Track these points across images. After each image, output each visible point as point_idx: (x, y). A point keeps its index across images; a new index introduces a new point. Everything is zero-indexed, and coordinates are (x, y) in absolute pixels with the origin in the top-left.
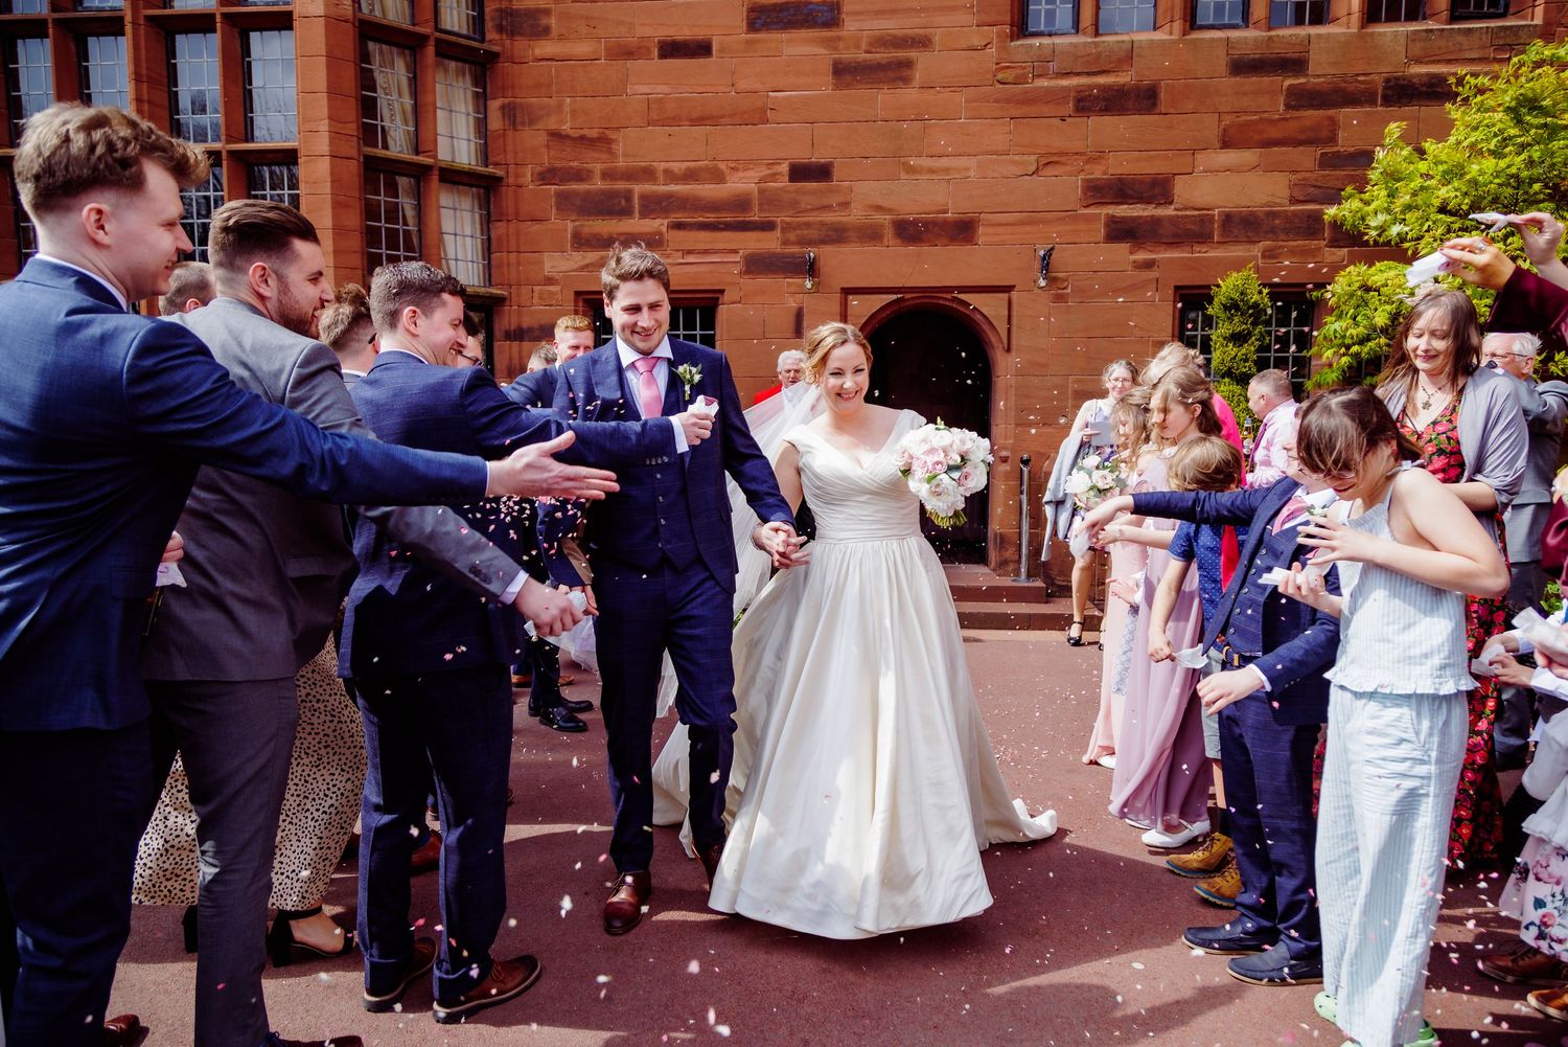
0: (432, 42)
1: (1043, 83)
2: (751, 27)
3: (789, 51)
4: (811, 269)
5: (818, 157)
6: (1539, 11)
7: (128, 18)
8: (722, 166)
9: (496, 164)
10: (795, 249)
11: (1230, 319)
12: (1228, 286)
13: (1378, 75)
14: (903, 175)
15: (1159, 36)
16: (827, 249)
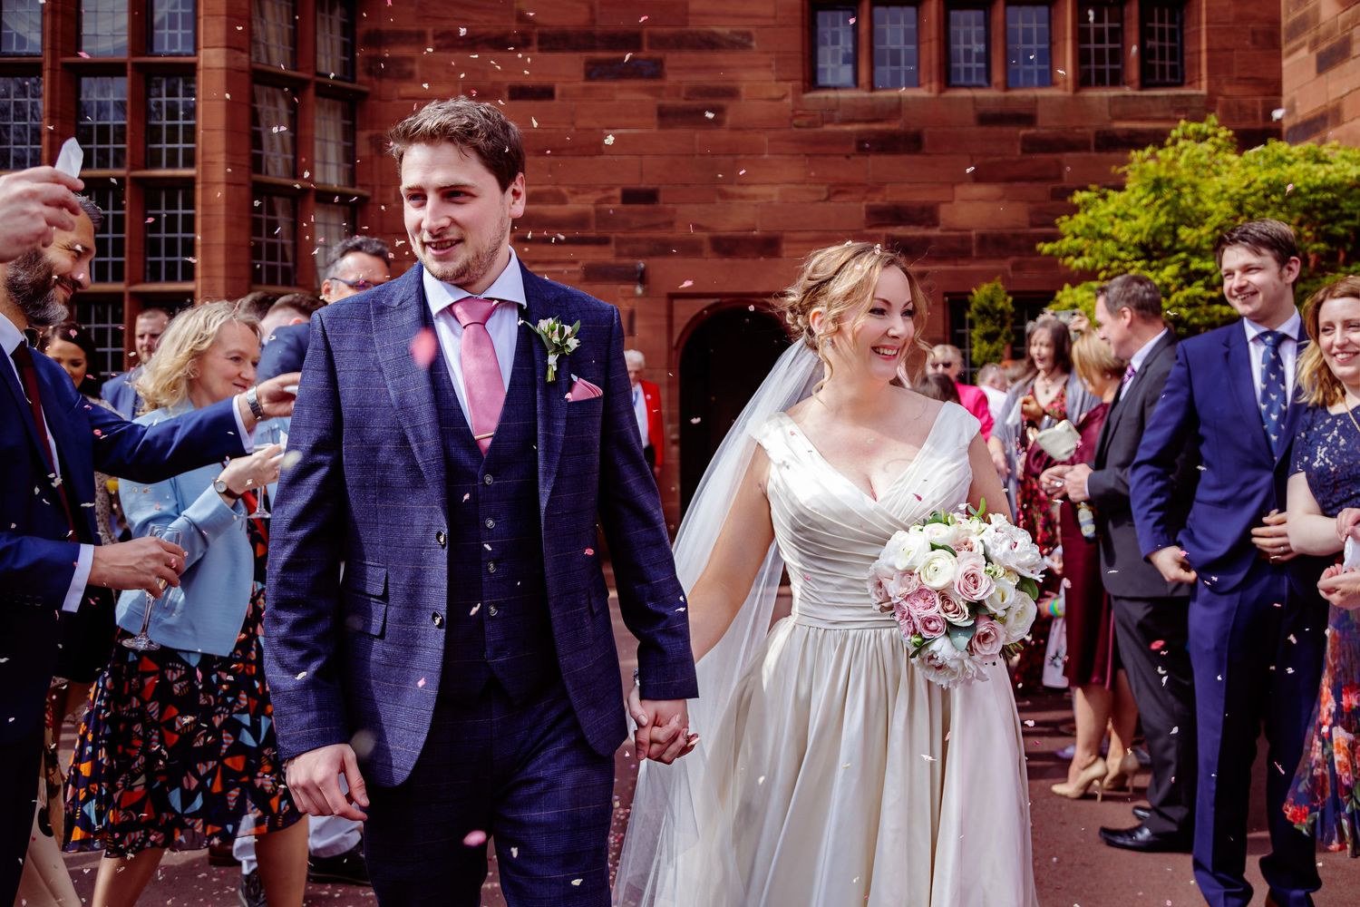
0: (312, 85)
1: (829, 128)
2: (589, 76)
3: (621, 97)
4: (642, 278)
5: (645, 184)
6: (1204, 83)
7: (47, 64)
8: (564, 190)
9: (363, 186)
10: (627, 261)
11: (983, 321)
12: (981, 294)
13: (1090, 128)
14: (718, 200)
15: (922, 93)
16: (656, 261)
